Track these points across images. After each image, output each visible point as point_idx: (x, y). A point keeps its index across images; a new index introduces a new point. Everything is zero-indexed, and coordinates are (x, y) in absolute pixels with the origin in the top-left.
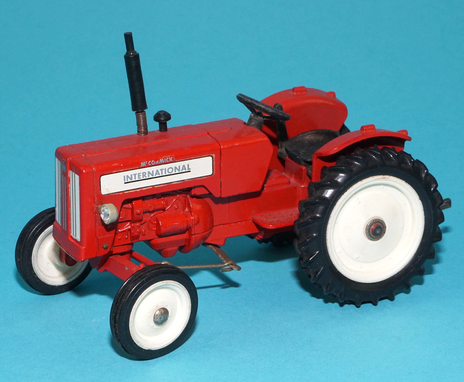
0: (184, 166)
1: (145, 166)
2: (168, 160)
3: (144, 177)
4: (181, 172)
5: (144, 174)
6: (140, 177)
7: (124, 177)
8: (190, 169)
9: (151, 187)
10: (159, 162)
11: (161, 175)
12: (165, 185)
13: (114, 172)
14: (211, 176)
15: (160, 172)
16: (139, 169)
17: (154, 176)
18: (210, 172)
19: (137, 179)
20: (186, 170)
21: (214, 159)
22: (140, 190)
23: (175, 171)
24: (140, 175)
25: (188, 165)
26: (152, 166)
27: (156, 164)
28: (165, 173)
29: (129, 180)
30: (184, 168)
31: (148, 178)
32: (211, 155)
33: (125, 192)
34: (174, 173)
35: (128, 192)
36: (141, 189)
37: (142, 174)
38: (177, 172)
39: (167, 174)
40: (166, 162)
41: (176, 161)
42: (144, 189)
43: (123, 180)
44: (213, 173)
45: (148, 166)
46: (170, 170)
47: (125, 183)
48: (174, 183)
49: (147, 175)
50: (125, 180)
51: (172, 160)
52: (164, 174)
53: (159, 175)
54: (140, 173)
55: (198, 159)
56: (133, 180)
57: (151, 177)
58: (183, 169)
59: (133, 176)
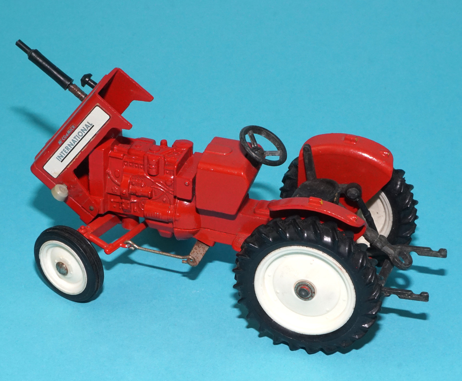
0: (86, 125)
1: (62, 142)
2: (72, 128)
3: (69, 150)
4: (88, 130)
5: (67, 148)
6: (66, 152)
7: (57, 158)
8: (92, 124)
9: (80, 153)
10: (68, 134)
11: (78, 142)
12: (87, 145)
13: (48, 159)
14: (111, 119)
15: (75, 139)
16: (61, 148)
17: (75, 145)
18: (107, 117)
19: (66, 154)
20: (90, 127)
21: (101, 106)
22: (75, 160)
23: (84, 133)
24: (65, 150)
25: (88, 122)
26: (66, 140)
27: (67, 136)
28: (79, 138)
29: (62, 158)
30: (87, 126)
31: (71, 149)
32: (96, 105)
33: (68, 167)
34: (84, 134)
35: (69, 166)
36: (75, 158)
37: (65, 149)
38: (86, 132)
39: (81, 138)
40: (72, 130)
41: (78, 125)
42: (77, 157)
43: (59, 161)
44: (109, 116)
45: (64, 142)
46: (80, 134)
47: (62, 162)
48: (91, 140)
49: (69, 148)
50: (60, 161)
51: (75, 127)
52: (79, 140)
53: (77, 142)
54: (64, 149)
55: (90, 114)
56: (64, 156)
57: (73, 147)
58: (87, 128)
59: (62, 154)
